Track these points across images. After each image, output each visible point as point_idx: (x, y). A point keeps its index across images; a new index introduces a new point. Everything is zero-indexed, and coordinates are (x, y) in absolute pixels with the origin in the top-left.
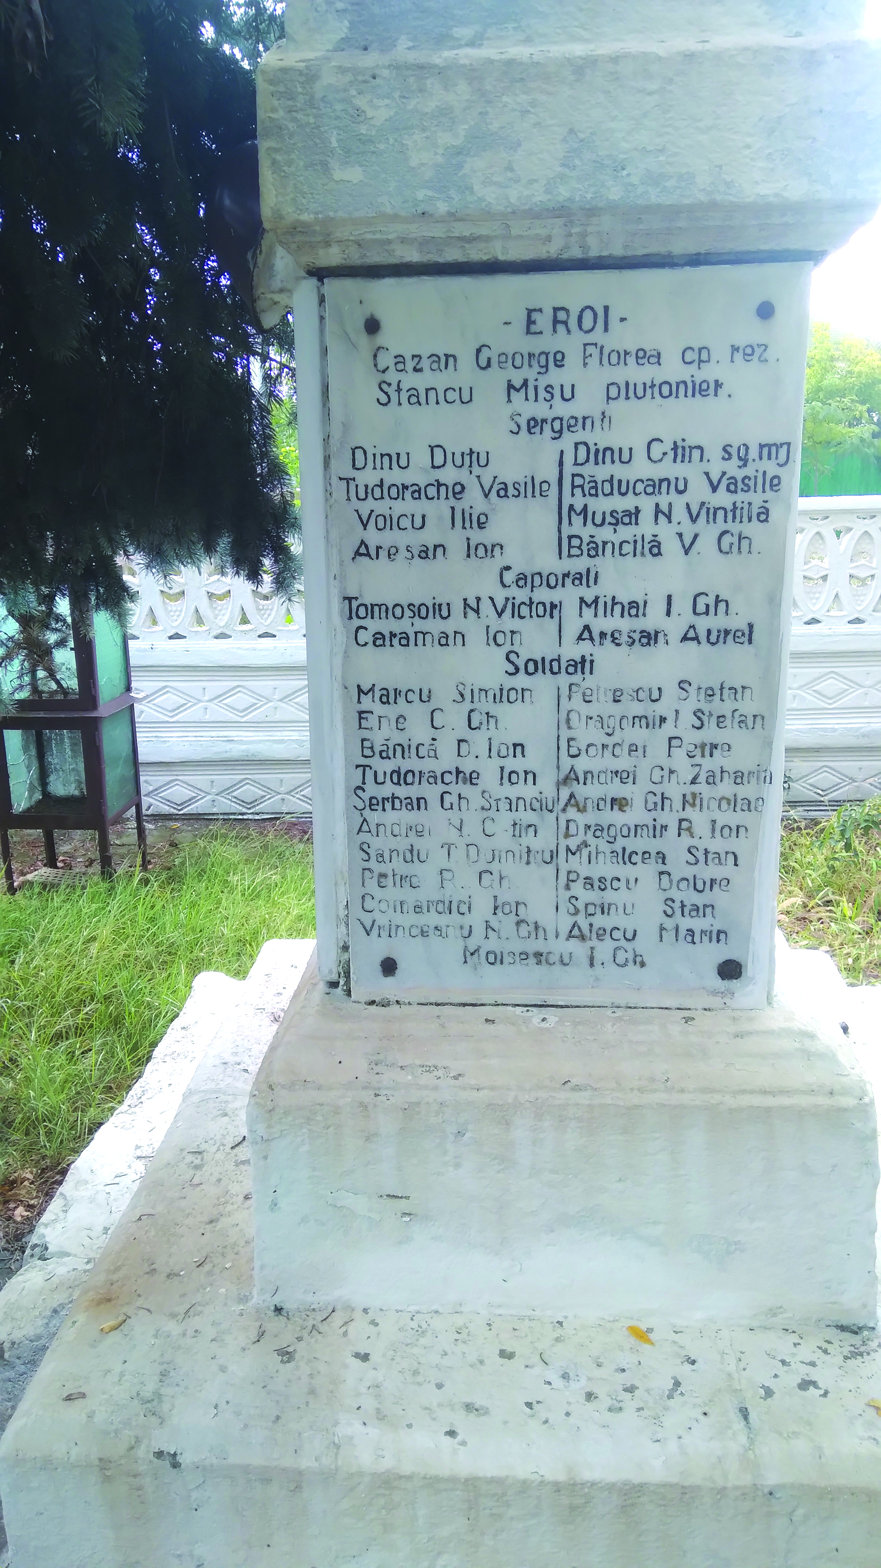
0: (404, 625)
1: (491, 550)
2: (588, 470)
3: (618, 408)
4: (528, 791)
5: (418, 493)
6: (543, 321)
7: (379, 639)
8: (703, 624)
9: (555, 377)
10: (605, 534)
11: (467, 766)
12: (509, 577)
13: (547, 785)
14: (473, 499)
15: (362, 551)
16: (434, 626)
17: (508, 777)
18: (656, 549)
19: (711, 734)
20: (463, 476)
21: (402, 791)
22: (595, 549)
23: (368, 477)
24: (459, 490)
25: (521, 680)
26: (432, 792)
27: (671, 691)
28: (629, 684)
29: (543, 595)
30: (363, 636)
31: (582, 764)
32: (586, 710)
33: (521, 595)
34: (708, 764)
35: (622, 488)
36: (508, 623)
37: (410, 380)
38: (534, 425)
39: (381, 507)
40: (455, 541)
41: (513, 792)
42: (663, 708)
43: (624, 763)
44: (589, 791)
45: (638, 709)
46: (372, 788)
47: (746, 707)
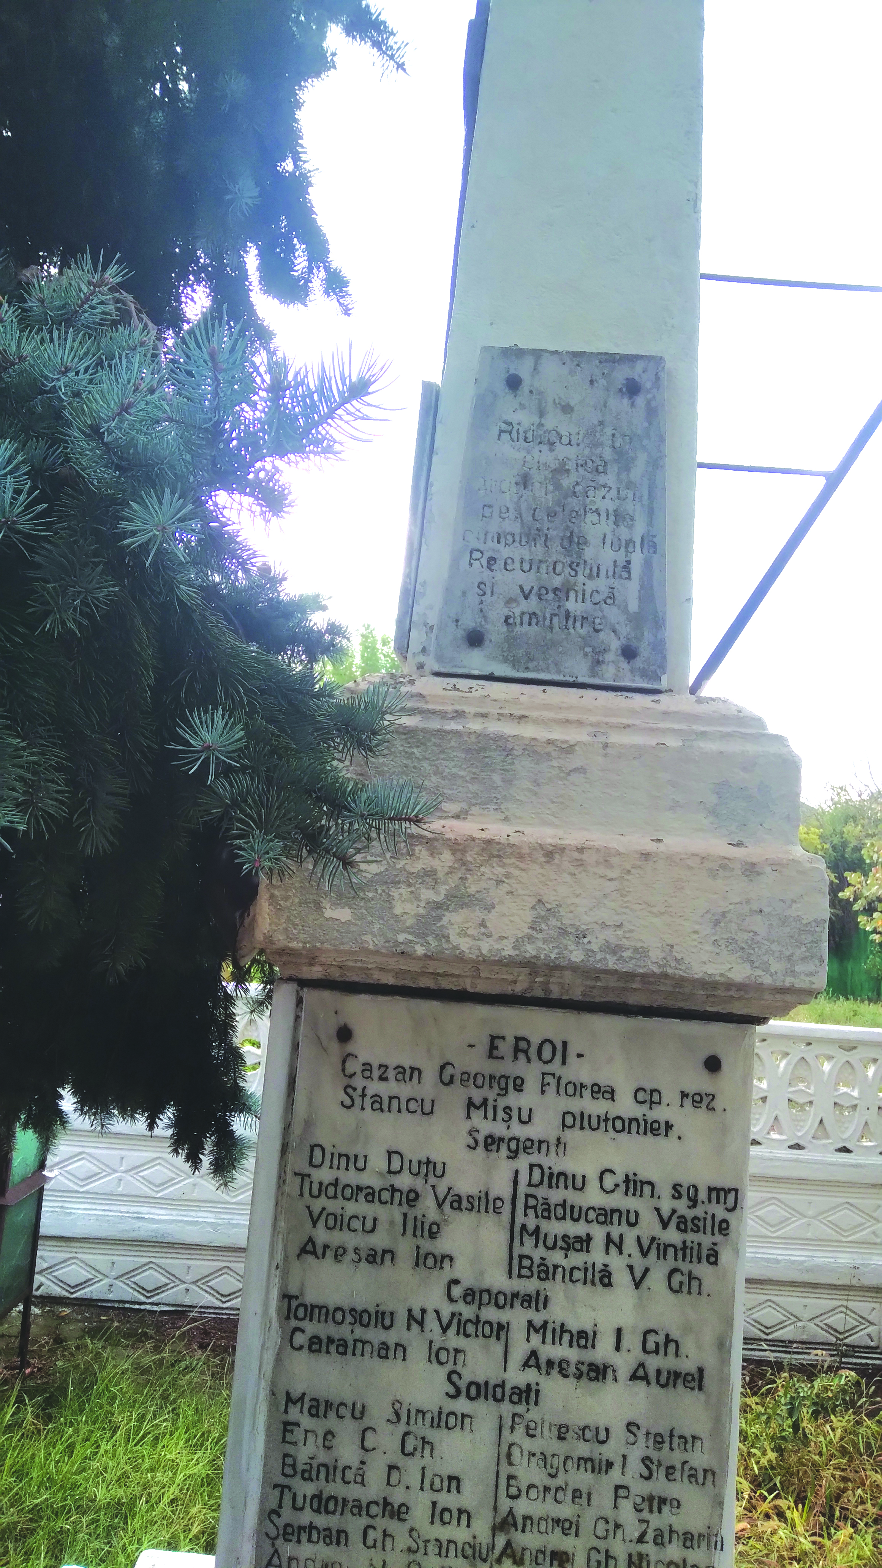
0: (344, 1331)
1: (440, 1261)
2: (542, 1192)
3: (573, 1136)
4: (461, 1534)
5: (371, 1195)
6: (505, 1048)
7: (316, 1345)
8: (653, 1363)
9: (513, 1099)
10: (557, 1257)
11: (397, 1497)
12: (457, 1291)
13: (481, 1528)
14: (428, 1207)
15: (309, 1249)
16: (376, 1335)
17: (440, 1514)
18: (606, 1279)
19: (659, 1486)
20: (418, 1183)
21: (321, 1521)
22: (546, 1272)
23: (325, 1175)
24: (413, 1198)
25: (462, 1405)
26: (355, 1525)
27: (619, 1433)
28: (576, 1419)
29: (491, 1314)
30: (300, 1339)
31: (522, 1507)
32: (528, 1444)
33: (468, 1311)
34: (656, 1521)
35: (576, 1214)
36: (454, 1340)
37: (375, 1087)
38: (492, 1142)
39: (333, 1206)
40: (405, 1248)
41: (444, 1533)
42: (610, 1451)
43: (566, 1510)
44: (529, 1540)
45: (583, 1449)
46: (287, 1515)
47: (699, 1459)
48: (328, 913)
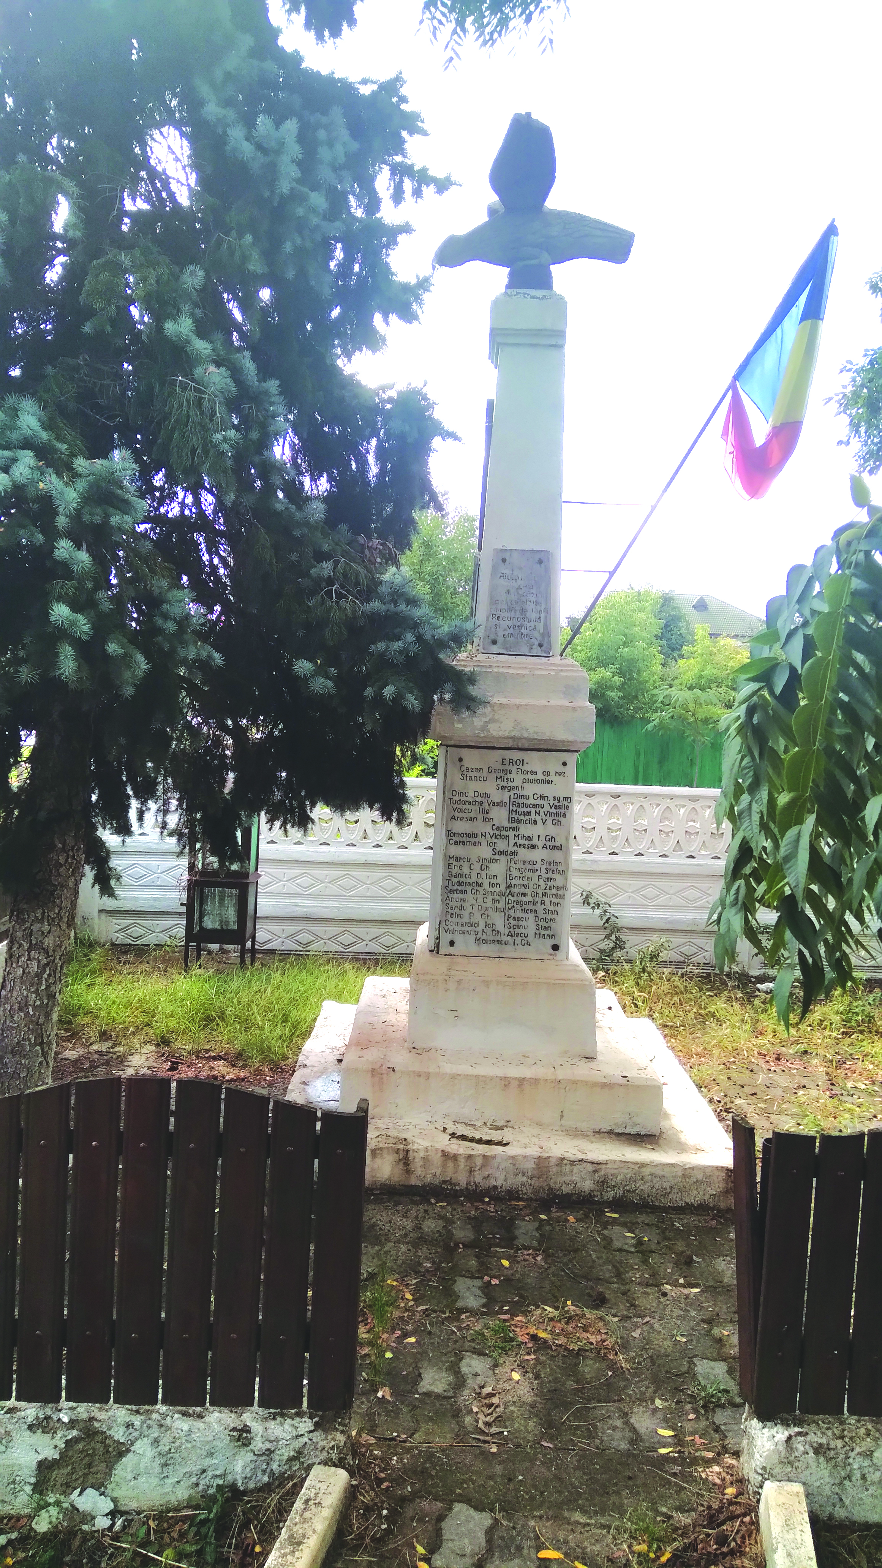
0: (464, 839)
1: (490, 820)
2: (517, 801)
3: (525, 785)
4: (497, 890)
5: (470, 803)
6: (507, 762)
7: (456, 843)
8: (548, 844)
9: (509, 776)
10: (522, 817)
11: (480, 881)
12: (494, 827)
13: (503, 887)
14: (486, 805)
15: (453, 818)
16: (473, 840)
17: (492, 885)
18: (535, 822)
19: (550, 875)
20: (483, 799)
21: (459, 888)
22: (519, 821)
23: (457, 798)
24: (481, 803)
25: (497, 857)
26: (469, 889)
27: (539, 862)
28: (528, 859)
29: (504, 833)
30: (452, 842)
31: (513, 882)
32: (515, 866)
33: (498, 833)
34: (549, 884)
35: (527, 806)
36: (494, 840)
37: (470, 774)
38: (503, 788)
39: (460, 806)
40: (480, 817)
41: (493, 890)
42: (536, 867)
43: (525, 883)
44: (515, 890)
45: (530, 867)
46: (450, 887)
47: (560, 868)
48: (456, 725)
